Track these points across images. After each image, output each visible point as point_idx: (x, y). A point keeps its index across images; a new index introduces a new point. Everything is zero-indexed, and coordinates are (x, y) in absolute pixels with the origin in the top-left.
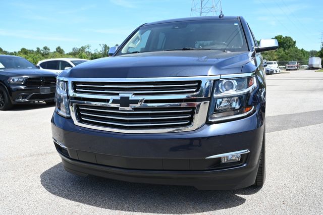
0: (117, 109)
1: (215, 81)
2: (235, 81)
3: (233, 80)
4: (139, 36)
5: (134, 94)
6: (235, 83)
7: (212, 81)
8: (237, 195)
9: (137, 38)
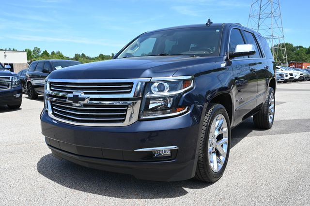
0: (71, 104)
1: (147, 83)
2: (166, 84)
3: (164, 82)
4: (138, 43)
5: (85, 93)
6: (166, 85)
7: (144, 84)
8: (184, 188)
9: (136, 45)
